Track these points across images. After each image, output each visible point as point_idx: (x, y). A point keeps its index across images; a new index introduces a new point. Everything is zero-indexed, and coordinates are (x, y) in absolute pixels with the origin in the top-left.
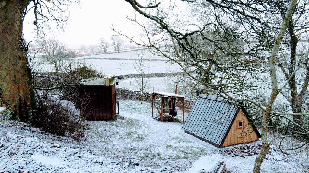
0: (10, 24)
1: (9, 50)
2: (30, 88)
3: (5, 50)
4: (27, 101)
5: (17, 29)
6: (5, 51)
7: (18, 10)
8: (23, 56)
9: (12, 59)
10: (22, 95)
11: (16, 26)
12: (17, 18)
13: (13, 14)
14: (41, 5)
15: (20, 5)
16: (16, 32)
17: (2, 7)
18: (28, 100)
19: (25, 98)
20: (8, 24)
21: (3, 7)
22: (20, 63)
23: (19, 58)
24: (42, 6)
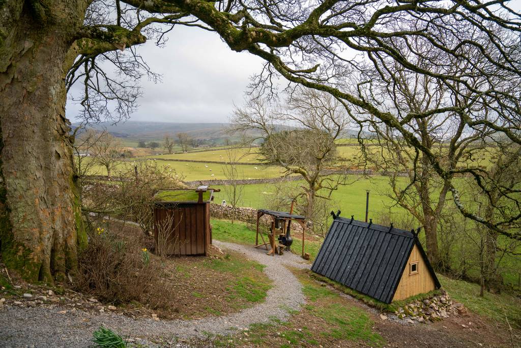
0: (39, 88)
1: (36, 138)
2: (76, 213)
3: (27, 138)
4: (69, 240)
5: (55, 98)
6: (26, 141)
7: (59, 61)
8: (65, 153)
9: (41, 158)
10: (58, 227)
11: (54, 92)
12: (56, 76)
13: (46, 66)
14: (97, 72)
15: (62, 51)
16: (53, 104)
17: (23, 50)
18: (70, 236)
19: (66, 232)
20: (35, 87)
21: (25, 50)
22: (57, 166)
23: (57, 155)
24: (98, 74)
